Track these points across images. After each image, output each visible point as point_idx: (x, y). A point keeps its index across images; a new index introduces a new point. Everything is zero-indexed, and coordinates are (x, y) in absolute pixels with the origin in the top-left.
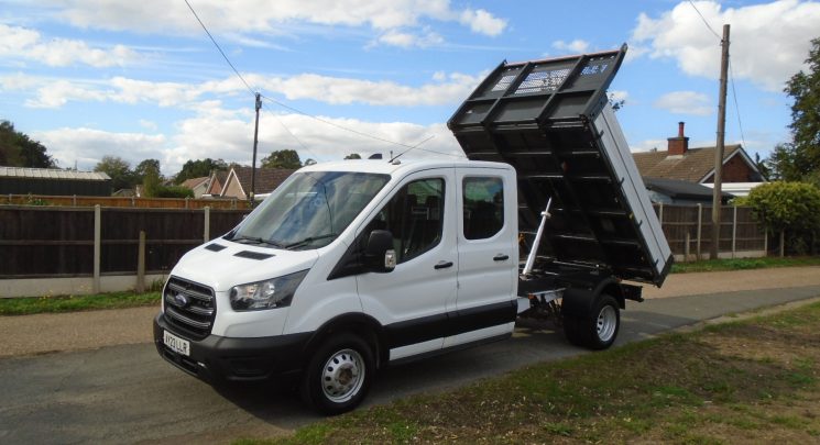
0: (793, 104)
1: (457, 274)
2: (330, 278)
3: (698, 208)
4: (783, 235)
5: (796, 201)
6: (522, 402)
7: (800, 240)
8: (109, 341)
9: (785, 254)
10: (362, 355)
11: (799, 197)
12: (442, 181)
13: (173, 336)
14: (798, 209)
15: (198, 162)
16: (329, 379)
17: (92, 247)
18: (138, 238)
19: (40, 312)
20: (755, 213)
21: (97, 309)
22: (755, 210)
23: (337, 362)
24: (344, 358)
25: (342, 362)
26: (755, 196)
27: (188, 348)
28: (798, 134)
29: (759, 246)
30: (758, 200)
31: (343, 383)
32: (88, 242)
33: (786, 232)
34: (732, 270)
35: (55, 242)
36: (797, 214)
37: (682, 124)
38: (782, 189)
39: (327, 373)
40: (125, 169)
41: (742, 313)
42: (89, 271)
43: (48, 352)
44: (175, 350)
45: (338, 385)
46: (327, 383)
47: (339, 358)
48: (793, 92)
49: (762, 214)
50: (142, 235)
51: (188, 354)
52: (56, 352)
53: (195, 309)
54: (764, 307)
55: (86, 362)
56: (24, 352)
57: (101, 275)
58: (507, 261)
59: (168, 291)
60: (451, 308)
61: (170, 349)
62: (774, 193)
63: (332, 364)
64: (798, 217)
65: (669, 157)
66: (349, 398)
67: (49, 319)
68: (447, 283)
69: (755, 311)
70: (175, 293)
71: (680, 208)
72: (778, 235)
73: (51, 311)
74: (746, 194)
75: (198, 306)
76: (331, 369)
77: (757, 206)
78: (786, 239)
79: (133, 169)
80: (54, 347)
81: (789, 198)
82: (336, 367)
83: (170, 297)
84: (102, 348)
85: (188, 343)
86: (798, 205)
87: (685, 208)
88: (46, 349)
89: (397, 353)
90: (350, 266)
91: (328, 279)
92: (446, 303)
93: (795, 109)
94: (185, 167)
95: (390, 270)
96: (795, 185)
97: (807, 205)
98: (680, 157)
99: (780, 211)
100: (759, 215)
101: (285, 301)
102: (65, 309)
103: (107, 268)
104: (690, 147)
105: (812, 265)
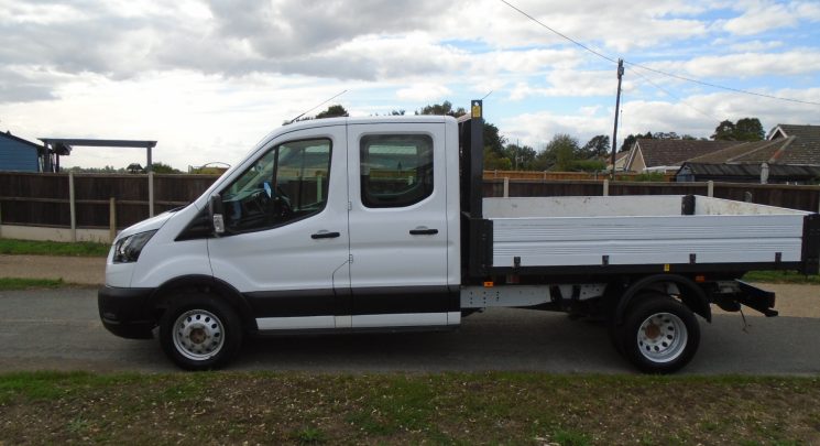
1: (348, 246)
2: (177, 239)
12: (330, 140)
16: (180, 335)
24: (198, 317)
25: (195, 321)
39: (180, 329)
45: (189, 342)
46: (180, 339)
58: (435, 236)
60: (342, 284)
63: (184, 321)
66: (207, 358)
68: (333, 255)
76: (182, 326)
82: (189, 325)
89: (264, 323)
92: (332, 278)
101: (133, 257)
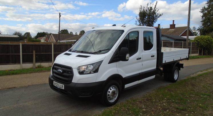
0: (202, 15)
1: (142, 61)
3: (182, 42)
4: (202, 50)
5: (207, 41)
6: (165, 100)
7: (207, 51)
8: (30, 84)
9: (203, 55)
10: (117, 87)
11: (207, 40)
12: (138, 32)
13: (57, 83)
14: (207, 43)
15: (41, 33)
16: (109, 95)
17: (20, 55)
18: (33, 53)
19: (6, 75)
20: (196, 44)
21: (23, 74)
22: (196, 43)
23: (111, 89)
24: (113, 88)
25: (112, 90)
26: (196, 39)
27: (63, 87)
28: (203, 23)
29: (197, 53)
30: (197, 41)
31: (113, 96)
32: (18, 54)
33: (203, 49)
34: (192, 59)
35: (8, 54)
36: (207, 44)
37: (173, 21)
38: (203, 37)
39: (108, 93)
40: (21, 35)
41: (203, 71)
42: (19, 62)
43: (12, 88)
44: (59, 87)
45: (112, 97)
46: (108, 97)
47: (111, 88)
48: (202, 12)
49: (198, 44)
50: (34, 52)
51: (63, 89)
52: (14, 87)
53: (65, 74)
54: (209, 69)
55: (25, 91)
56: (4, 88)
57: (22, 64)
58: (154, 57)
59: (53, 68)
60: (140, 71)
61: (56, 87)
62: (201, 39)
63: (109, 90)
64: (207, 45)
65: (170, 30)
66: (114, 101)
67: (9, 77)
69: (206, 70)
70: (56, 69)
71: (178, 43)
72: (201, 49)
73: (10, 75)
74: (194, 39)
75: (66, 73)
76: (109, 92)
77: (197, 42)
78: (203, 51)
79: (23, 35)
80: (14, 86)
81: (205, 40)
82: (111, 91)
83: (54, 70)
84: (29, 86)
85: (63, 85)
86: (207, 42)
87: (179, 43)
88: (11, 87)
89: (127, 86)
90: (115, 59)
91: (109, 64)
92: (139, 70)
93: (203, 17)
94: (37, 34)
95: (128, 60)
96: (206, 37)
97: (209, 42)
98: (173, 30)
99: (202, 43)
100: (197, 44)
101: (96, 71)
102: (13, 74)
103: (24, 61)
104: (176, 27)
105: (211, 57)
